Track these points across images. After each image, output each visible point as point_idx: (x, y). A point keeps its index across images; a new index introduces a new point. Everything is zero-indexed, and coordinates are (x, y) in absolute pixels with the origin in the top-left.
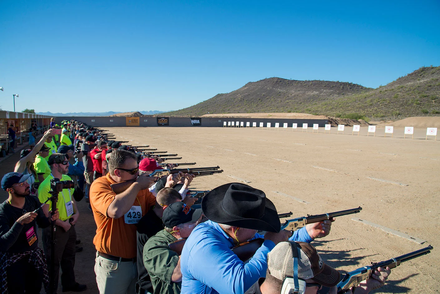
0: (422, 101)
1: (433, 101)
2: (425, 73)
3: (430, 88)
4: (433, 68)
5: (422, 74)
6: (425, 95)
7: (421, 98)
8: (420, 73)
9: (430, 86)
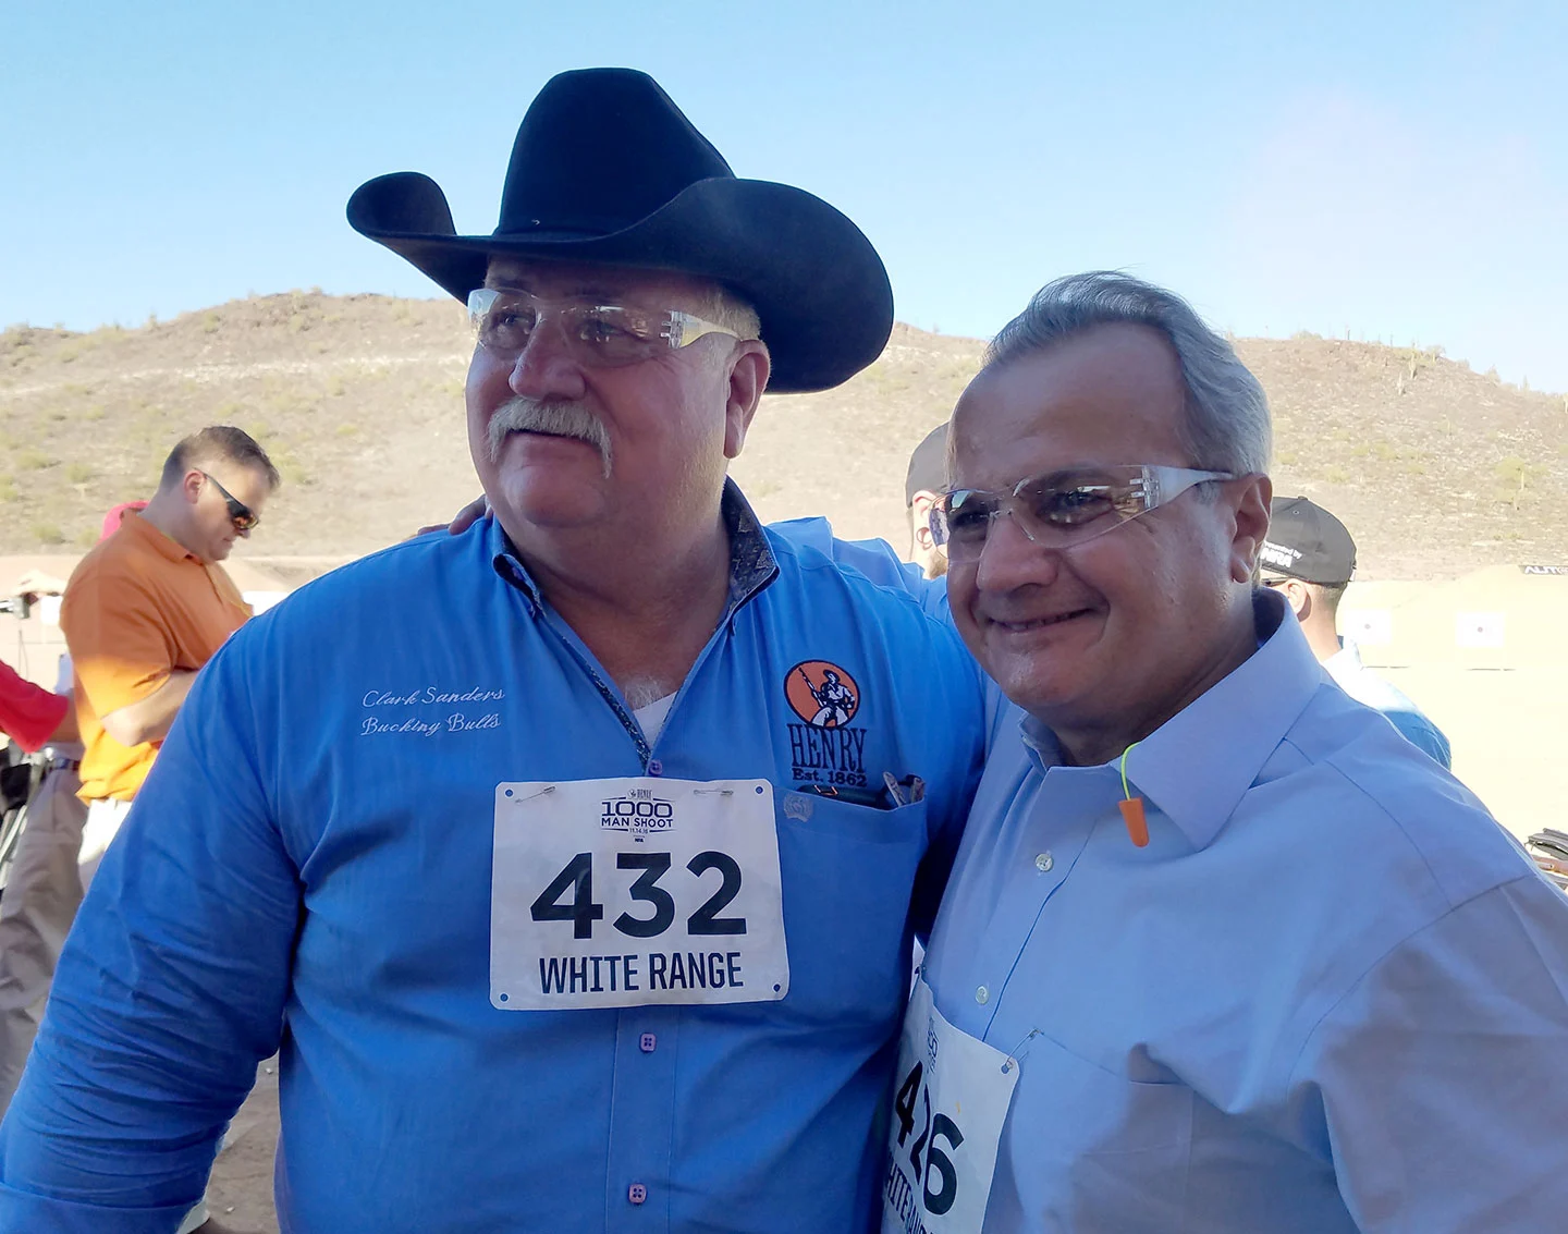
0: (29, 486)
1: (81, 487)
2: (32, 355)
3: (59, 425)
4: (65, 336)
5: (20, 360)
6: (43, 456)
7: (25, 468)
8: (9, 353)
9: (62, 418)
